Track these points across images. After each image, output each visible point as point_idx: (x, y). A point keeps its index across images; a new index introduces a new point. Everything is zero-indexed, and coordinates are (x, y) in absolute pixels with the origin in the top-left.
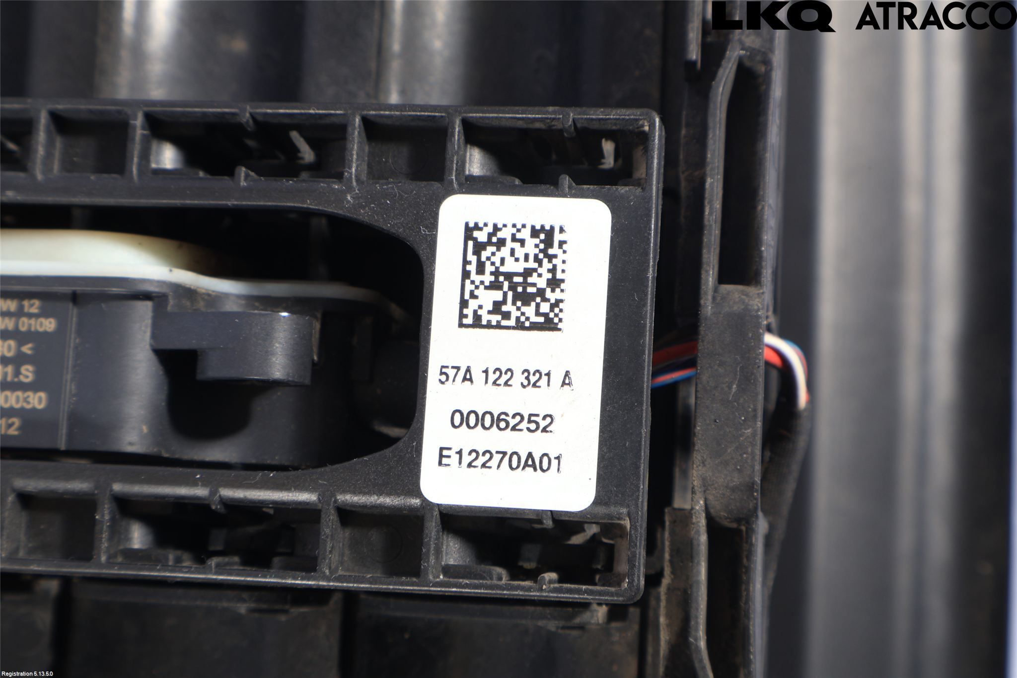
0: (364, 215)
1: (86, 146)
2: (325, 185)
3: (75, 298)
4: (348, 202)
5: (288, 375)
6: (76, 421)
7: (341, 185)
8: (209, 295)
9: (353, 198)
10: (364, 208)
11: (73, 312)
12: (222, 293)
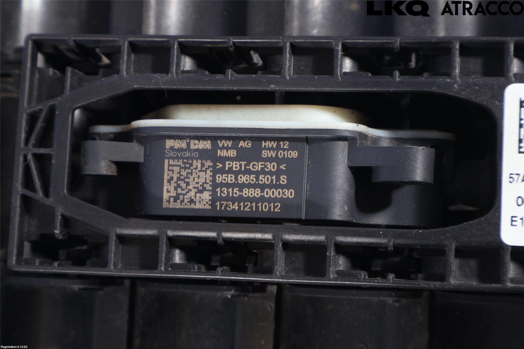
0: (464, 95)
1: (307, 61)
2: (443, 80)
3: (307, 140)
4: (455, 88)
5: (426, 179)
6: (310, 204)
7: (451, 80)
8: (372, 138)
9: (459, 86)
10: (464, 91)
11: (307, 147)
12: (378, 137)
